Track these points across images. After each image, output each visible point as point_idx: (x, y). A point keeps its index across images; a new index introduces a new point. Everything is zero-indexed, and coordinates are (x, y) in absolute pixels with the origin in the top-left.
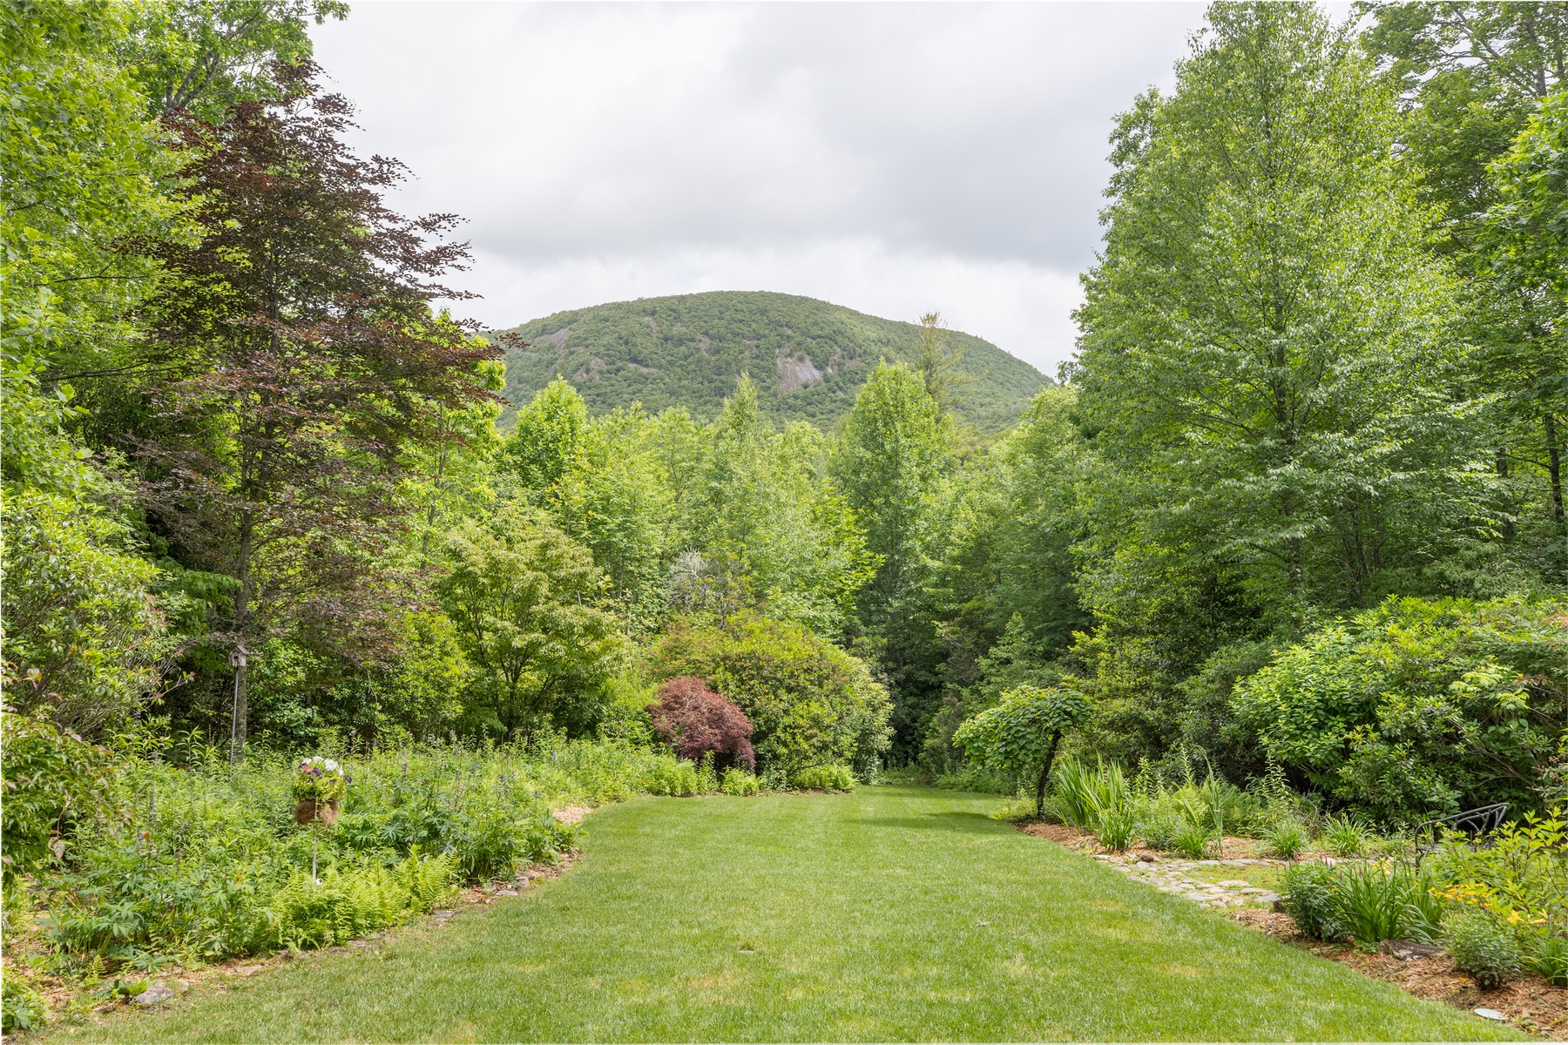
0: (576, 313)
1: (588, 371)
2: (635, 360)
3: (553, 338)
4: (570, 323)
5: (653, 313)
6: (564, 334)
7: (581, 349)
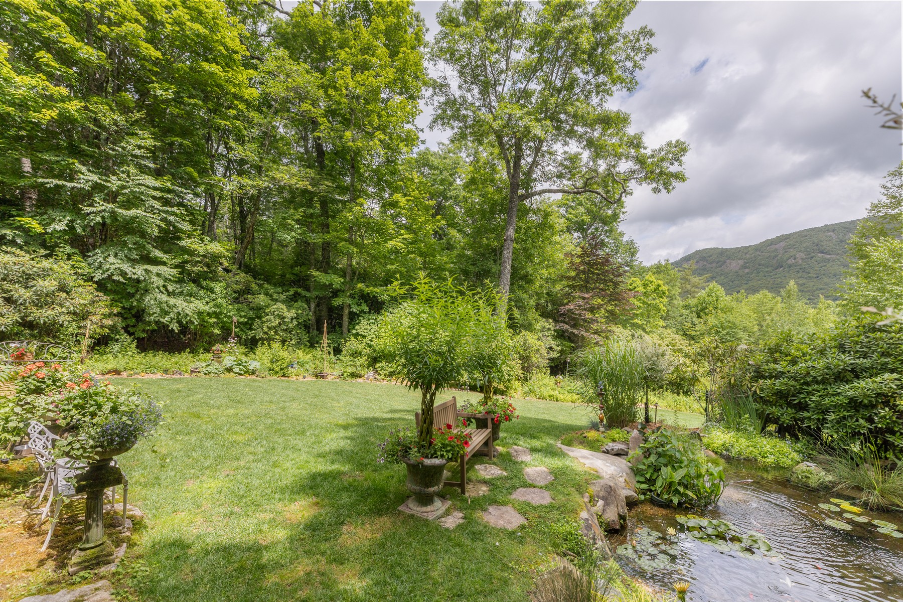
0: (789, 235)
1: (795, 259)
2: (822, 252)
3: (777, 246)
4: (785, 239)
5: (834, 231)
6: (782, 244)
7: (791, 250)
